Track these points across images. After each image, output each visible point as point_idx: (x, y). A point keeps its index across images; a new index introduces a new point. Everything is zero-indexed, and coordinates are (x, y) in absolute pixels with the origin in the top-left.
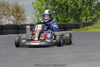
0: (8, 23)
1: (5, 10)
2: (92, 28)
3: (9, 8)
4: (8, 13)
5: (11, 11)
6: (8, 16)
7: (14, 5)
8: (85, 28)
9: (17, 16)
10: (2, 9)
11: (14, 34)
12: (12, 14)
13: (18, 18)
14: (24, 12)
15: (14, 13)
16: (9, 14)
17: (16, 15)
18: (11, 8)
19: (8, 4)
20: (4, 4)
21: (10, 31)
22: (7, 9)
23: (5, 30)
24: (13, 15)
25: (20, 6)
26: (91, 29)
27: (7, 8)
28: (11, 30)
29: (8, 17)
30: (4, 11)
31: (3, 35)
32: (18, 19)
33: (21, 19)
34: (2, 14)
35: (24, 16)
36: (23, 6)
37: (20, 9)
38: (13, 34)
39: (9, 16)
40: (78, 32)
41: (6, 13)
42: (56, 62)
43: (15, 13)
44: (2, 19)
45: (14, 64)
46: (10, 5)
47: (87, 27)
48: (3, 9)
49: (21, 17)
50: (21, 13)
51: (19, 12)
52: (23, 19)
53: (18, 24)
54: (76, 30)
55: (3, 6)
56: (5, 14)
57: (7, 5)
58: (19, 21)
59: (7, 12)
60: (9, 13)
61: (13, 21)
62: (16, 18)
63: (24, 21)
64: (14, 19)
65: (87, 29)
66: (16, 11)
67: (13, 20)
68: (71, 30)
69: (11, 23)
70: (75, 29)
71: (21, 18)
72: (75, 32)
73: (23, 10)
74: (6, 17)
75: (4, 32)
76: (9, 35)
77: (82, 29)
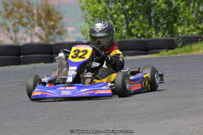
0: (29, 41)
1: (23, 14)
2: (201, 47)
3: (30, 12)
4: (30, 22)
5: (35, 17)
6: (29, 26)
7: (42, 5)
8: (187, 47)
9: (47, 26)
10: (16, 12)
11: (42, 63)
12: (38, 23)
13: (49, 30)
14: (61, 18)
15: (42, 21)
16: (32, 23)
17: (46, 23)
18: (35, 11)
19: (29, 4)
20: (22, 3)
21: (34, 57)
22: (26, 14)
23: (23, 55)
24: (40, 25)
25: (53, 6)
26: (198, 49)
27: (27, 11)
28: (36, 55)
29: (29, 29)
30: (22, 17)
31: (21, 64)
32: (50, 33)
33: (55, 33)
34: (18, 23)
35: (62, 27)
36: (59, 6)
37: (54, 13)
38: (40, 63)
39: (31, 26)
40: (171, 55)
41: (25, 20)
42: (128, 118)
43: (44, 21)
44: (17, 33)
45: (43, 124)
46: (33, 4)
47: (190, 45)
48: (19, 13)
49: (56, 28)
50: (55, 22)
51: (52, 18)
52: (59, 33)
53: (51, 43)
54: (169, 52)
55: (20, 7)
56: (23, 22)
57: (26, 4)
58: (51, 37)
59: (28, 18)
60: (31, 20)
61: (40, 37)
62: (46, 30)
63: (63, 37)
64: (42, 34)
65: (191, 50)
66: (46, 16)
67: (40, 34)
68: (157, 53)
69: (37, 40)
70: (166, 50)
71: (56, 31)
72: (166, 56)
73: (60, 13)
74: (26, 29)
75: (21, 59)
76: (32, 65)
77: (180, 50)
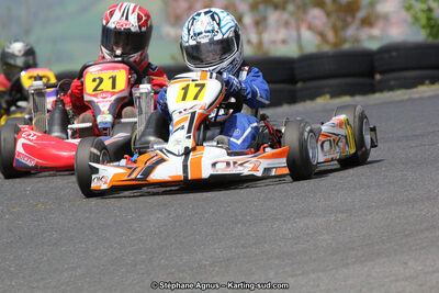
6: (291, 7)
35: (372, 5)
39: (298, 7)
62: (335, 16)
71: (361, 14)
